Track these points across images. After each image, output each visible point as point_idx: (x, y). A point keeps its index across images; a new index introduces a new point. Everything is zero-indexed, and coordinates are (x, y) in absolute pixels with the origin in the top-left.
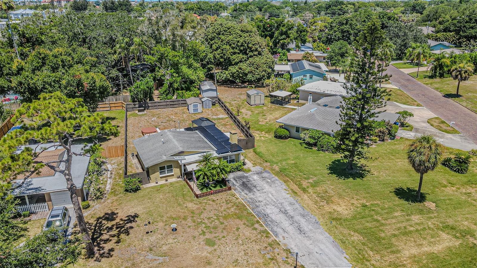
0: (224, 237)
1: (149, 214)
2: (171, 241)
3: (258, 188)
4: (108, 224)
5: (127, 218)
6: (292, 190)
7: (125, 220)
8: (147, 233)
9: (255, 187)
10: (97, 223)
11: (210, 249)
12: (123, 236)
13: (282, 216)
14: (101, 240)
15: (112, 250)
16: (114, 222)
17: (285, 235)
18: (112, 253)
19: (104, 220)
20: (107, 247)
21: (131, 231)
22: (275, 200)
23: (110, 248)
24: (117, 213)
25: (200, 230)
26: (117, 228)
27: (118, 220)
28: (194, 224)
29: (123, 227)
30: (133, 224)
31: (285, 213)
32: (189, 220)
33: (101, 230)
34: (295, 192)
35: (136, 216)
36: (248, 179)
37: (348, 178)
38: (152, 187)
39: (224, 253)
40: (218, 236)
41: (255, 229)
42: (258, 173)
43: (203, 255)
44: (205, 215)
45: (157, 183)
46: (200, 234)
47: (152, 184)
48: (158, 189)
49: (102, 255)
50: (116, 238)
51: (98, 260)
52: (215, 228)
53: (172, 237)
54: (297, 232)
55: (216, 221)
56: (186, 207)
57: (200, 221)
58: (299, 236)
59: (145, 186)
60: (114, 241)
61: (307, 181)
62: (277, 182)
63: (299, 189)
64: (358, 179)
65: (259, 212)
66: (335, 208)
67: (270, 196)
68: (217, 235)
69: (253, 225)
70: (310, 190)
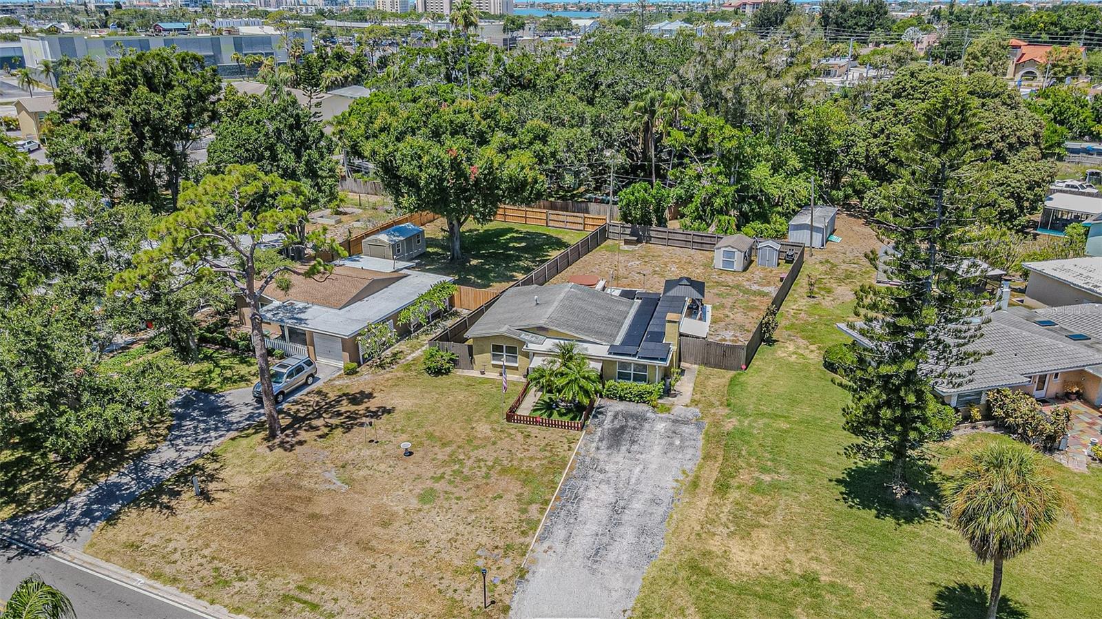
0: (458, 499)
1: (409, 416)
2: (383, 467)
3: (635, 448)
4: (345, 407)
5: (374, 410)
6: (697, 477)
7: (370, 412)
8: (372, 441)
9: (633, 442)
10: (333, 401)
11: (414, 503)
12: (338, 431)
13: (603, 514)
14: (309, 425)
15: (301, 443)
16: (353, 408)
17: (559, 547)
18: (297, 447)
19: (349, 399)
20: (303, 436)
21: (355, 429)
22: (633, 481)
23: (303, 439)
24: (374, 397)
25: (440, 472)
26: (347, 417)
27: (362, 407)
28: (446, 458)
29: (355, 419)
30: (370, 421)
31: (617, 510)
32: (448, 450)
33: (325, 412)
34: (695, 485)
35: (390, 411)
36: (641, 425)
37: (866, 505)
38: (468, 378)
39: (424, 521)
40: (453, 493)
41: (524, 511)
42: (675, 421)
43: (395, 508)
44: (481, 453)
45: (483, 373)
46: (432, 478)
47: (475, 373)
48: (471, 384)
49: (282, 444)
50: (326, 430)
51: (271, 448)
52: (467, 479)
53: (391, 462)
54: (588, 552)
55: (484, 469)
56: (473, 428)
57: (461, 457)
58: (579, 561)
59: (459, 372)
60: (320, 433)
61: (757, 474)
62: (690, 451)
63: (712, 483)
64: (889, 521)
65: (573, 488)
66: (734, 551)
67: (637, 470)
68: (455, 490)
69: (530, 503)
70: (734, 495)
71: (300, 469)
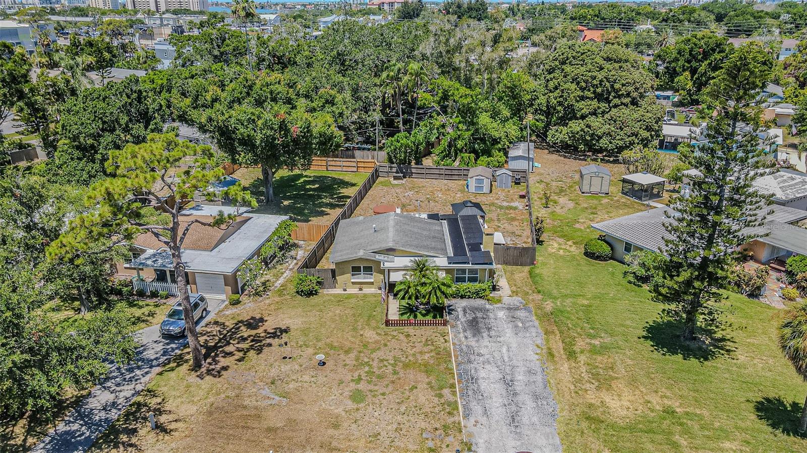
0: (383, 394)
1: (305, 332)
2: (306, 378)
3: (493, 333)
4: (245, 332)
5: (273, 331)
6: (549, 349)
7: (269, 333)
8: (286, 358)
9: (489, 329)
10: (233, 328)
11: (351, 405)
12: (252, 353)
13: (499, 388)
14: (223, 352)
15: (225, 368)
16: (253, 332)
17: (483, 420)
18: (223, 372)
19: (245, 325)
20: (223, 362)
21: (266, 350)
22: (506, 359)
23: (225, 365)
24: (266, 321)
25: (356, 375)
26: (252, 341)
27: (260, 330)
28: (354, 362)
29: (261, 341)
30: (275, 342)
31: (508, 383)
32: (352, 355)
33: (231, 339)
34: (551, 354)
35: (286, 331)
36: (486, 315)
37: (674, 353)
38: (335, 296)
39: (367, 418)
40: (376, 391)
41: (440, 396)
42: (509, 309)
43: (336, 411)
44: (380, 354)
45: (345, 290)
46: (352, 380)
47: (338, 291)
48: (340, 300)
49: (209, 372)
50: (241, 354)
51: (201, 377)
52: (380, 377)
53: (311, 373)
54: (506, 420)
55: (390, 367)
56: (362, 335)
57: (366, 360)
58: (505, 429)
59: (325, 291)
60: (236, 357)
61: (588, 340)
62: (533, 330)
63: (562, 352)
64: (693, 361)
65: (466, 372)
66: (607, 401)
67: (504, 350)
68: (376, 388)
69: (441, 388)
70: (582, 358)
71: (237, 391)
